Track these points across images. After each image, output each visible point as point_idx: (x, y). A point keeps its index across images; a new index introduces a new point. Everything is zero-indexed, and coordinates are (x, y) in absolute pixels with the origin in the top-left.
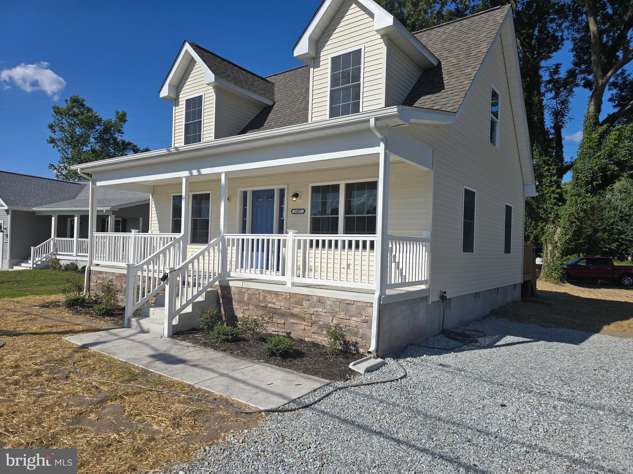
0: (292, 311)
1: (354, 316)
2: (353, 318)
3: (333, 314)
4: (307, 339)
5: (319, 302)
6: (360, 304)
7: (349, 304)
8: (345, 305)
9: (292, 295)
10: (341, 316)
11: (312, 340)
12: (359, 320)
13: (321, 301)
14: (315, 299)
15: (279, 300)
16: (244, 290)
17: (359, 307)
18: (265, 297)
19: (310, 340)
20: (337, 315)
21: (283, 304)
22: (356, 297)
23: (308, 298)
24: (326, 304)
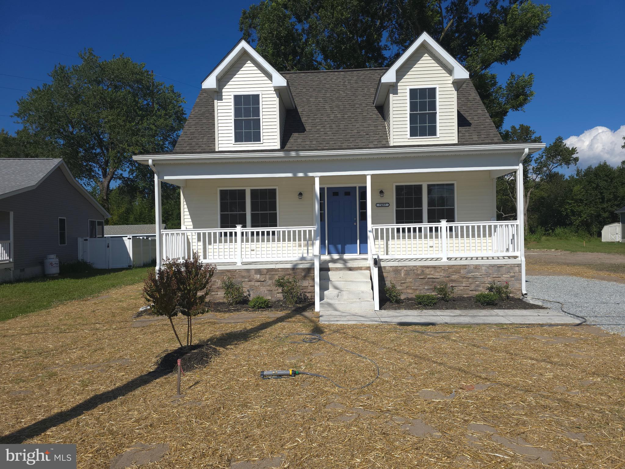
0: (451, 278)
1: (505, 274)
2: (504, 276)
3: (488, 275)
4: (465, 296)
5: (476, 268)
6: (509, 266)
7: (500, 267)
8: (496, 268)
9: (450, 267)
10: (494, 276)
11: (470, 295)
12: (508, 276)
13: (477, 267)
14: (472, 267)
15: (437, 272)
16: (400, 268)
17: (508, 268)
18: (423, 271)
19: (468, 296)
20: (491, 276)
21: (441, 274)
22: (506, 261)
23: (465, 267)
24: (482, 269)
